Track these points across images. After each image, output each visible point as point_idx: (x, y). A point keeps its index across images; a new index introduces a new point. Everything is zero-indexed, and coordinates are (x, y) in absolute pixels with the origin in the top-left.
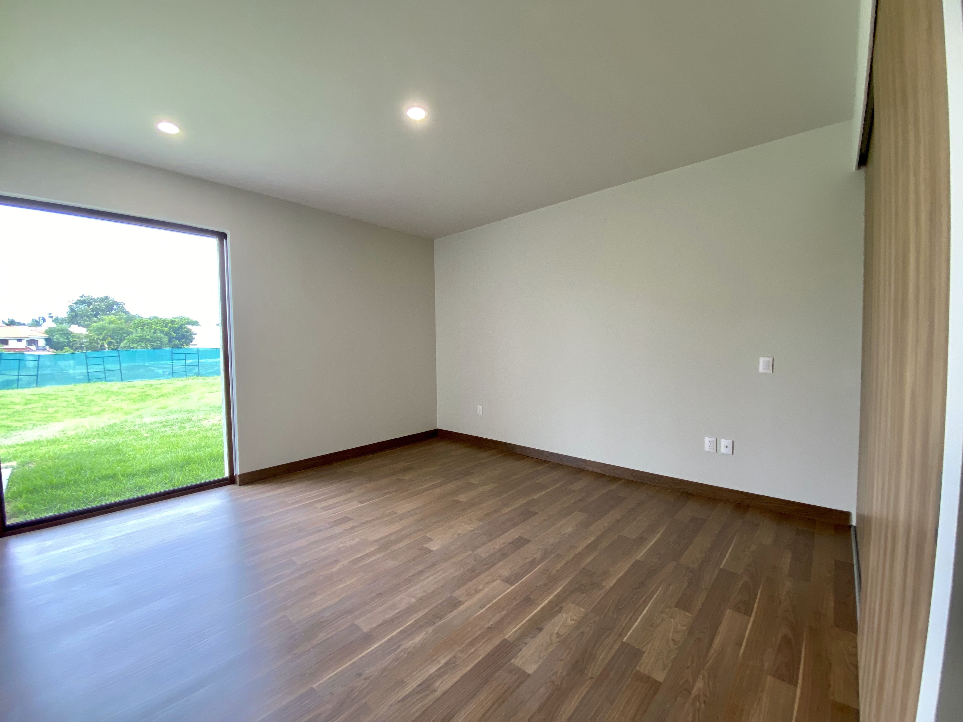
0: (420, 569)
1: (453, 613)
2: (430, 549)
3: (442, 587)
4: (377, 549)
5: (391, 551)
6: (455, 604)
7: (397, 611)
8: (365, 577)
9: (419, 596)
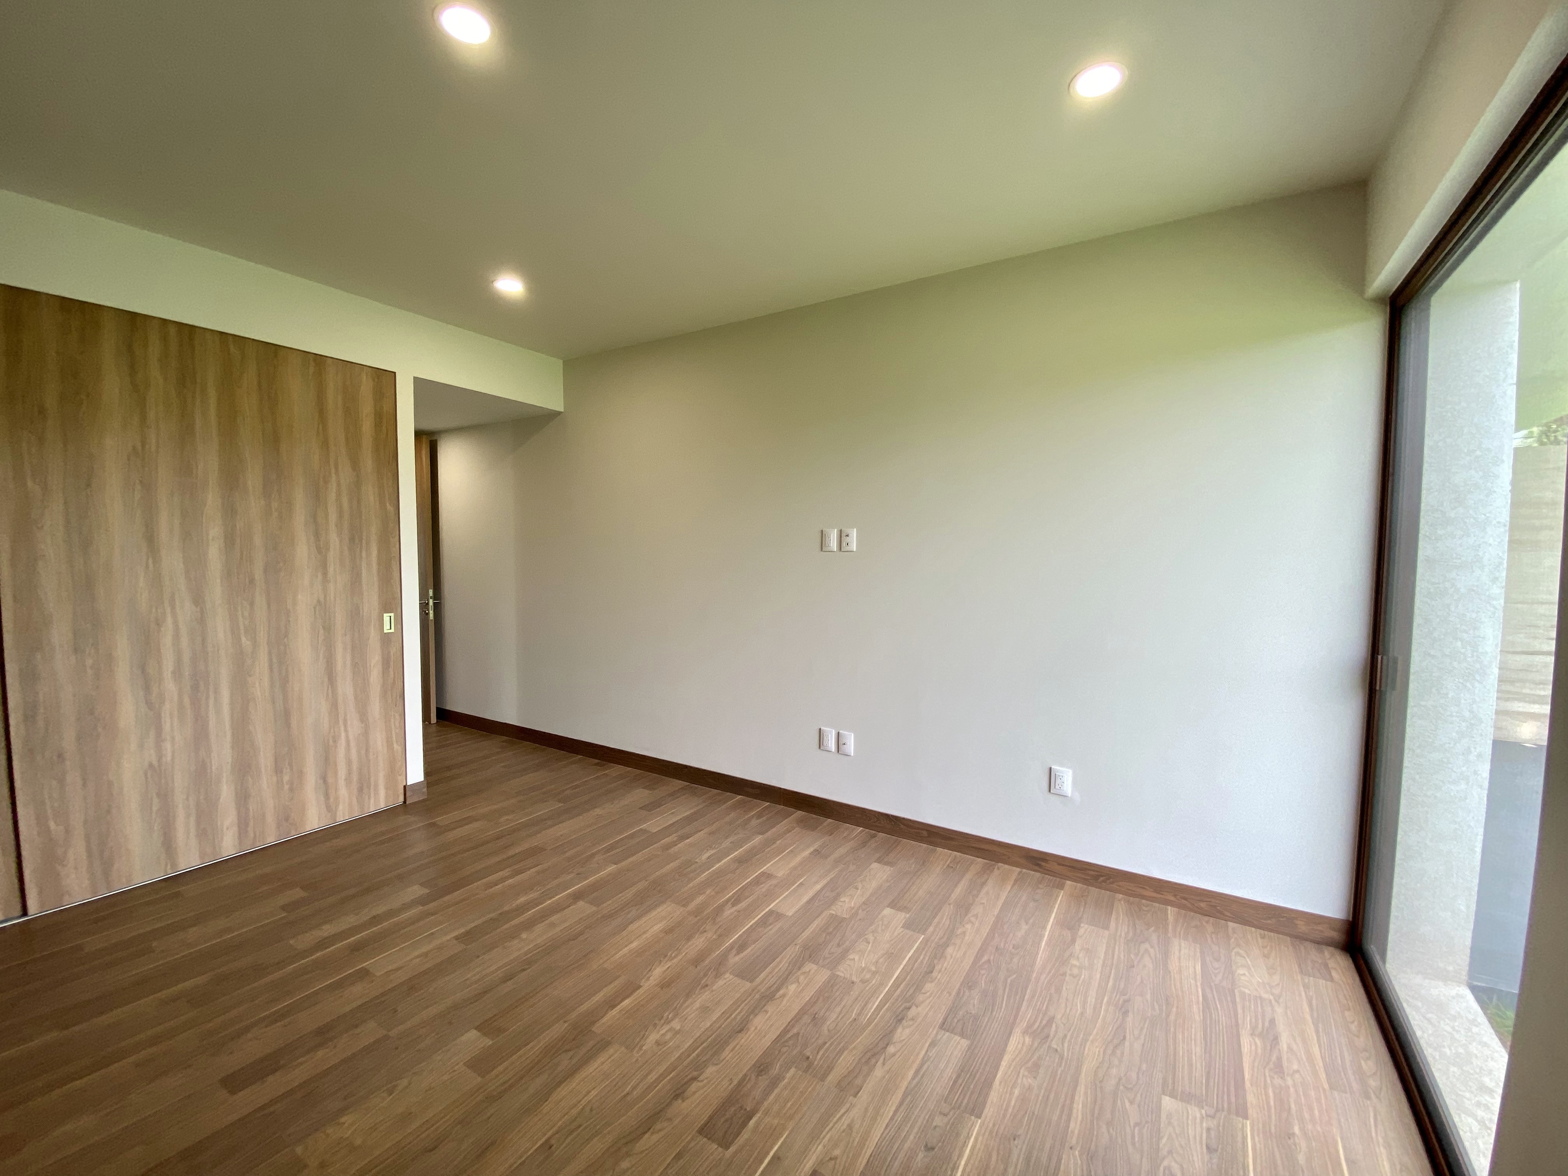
0: (509, 983)
1: (473, 926)
2: (479, 1034)
3: (478, 957)
4: (594, 1023)
5: (565, 1019)
6: (468, 937)
7: (547, 922)
8: (601, 961)
9: (516, 941)
